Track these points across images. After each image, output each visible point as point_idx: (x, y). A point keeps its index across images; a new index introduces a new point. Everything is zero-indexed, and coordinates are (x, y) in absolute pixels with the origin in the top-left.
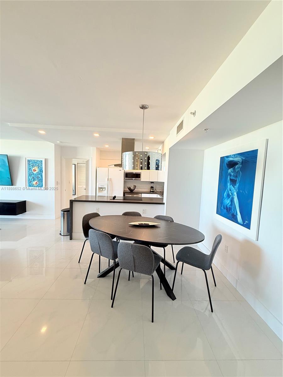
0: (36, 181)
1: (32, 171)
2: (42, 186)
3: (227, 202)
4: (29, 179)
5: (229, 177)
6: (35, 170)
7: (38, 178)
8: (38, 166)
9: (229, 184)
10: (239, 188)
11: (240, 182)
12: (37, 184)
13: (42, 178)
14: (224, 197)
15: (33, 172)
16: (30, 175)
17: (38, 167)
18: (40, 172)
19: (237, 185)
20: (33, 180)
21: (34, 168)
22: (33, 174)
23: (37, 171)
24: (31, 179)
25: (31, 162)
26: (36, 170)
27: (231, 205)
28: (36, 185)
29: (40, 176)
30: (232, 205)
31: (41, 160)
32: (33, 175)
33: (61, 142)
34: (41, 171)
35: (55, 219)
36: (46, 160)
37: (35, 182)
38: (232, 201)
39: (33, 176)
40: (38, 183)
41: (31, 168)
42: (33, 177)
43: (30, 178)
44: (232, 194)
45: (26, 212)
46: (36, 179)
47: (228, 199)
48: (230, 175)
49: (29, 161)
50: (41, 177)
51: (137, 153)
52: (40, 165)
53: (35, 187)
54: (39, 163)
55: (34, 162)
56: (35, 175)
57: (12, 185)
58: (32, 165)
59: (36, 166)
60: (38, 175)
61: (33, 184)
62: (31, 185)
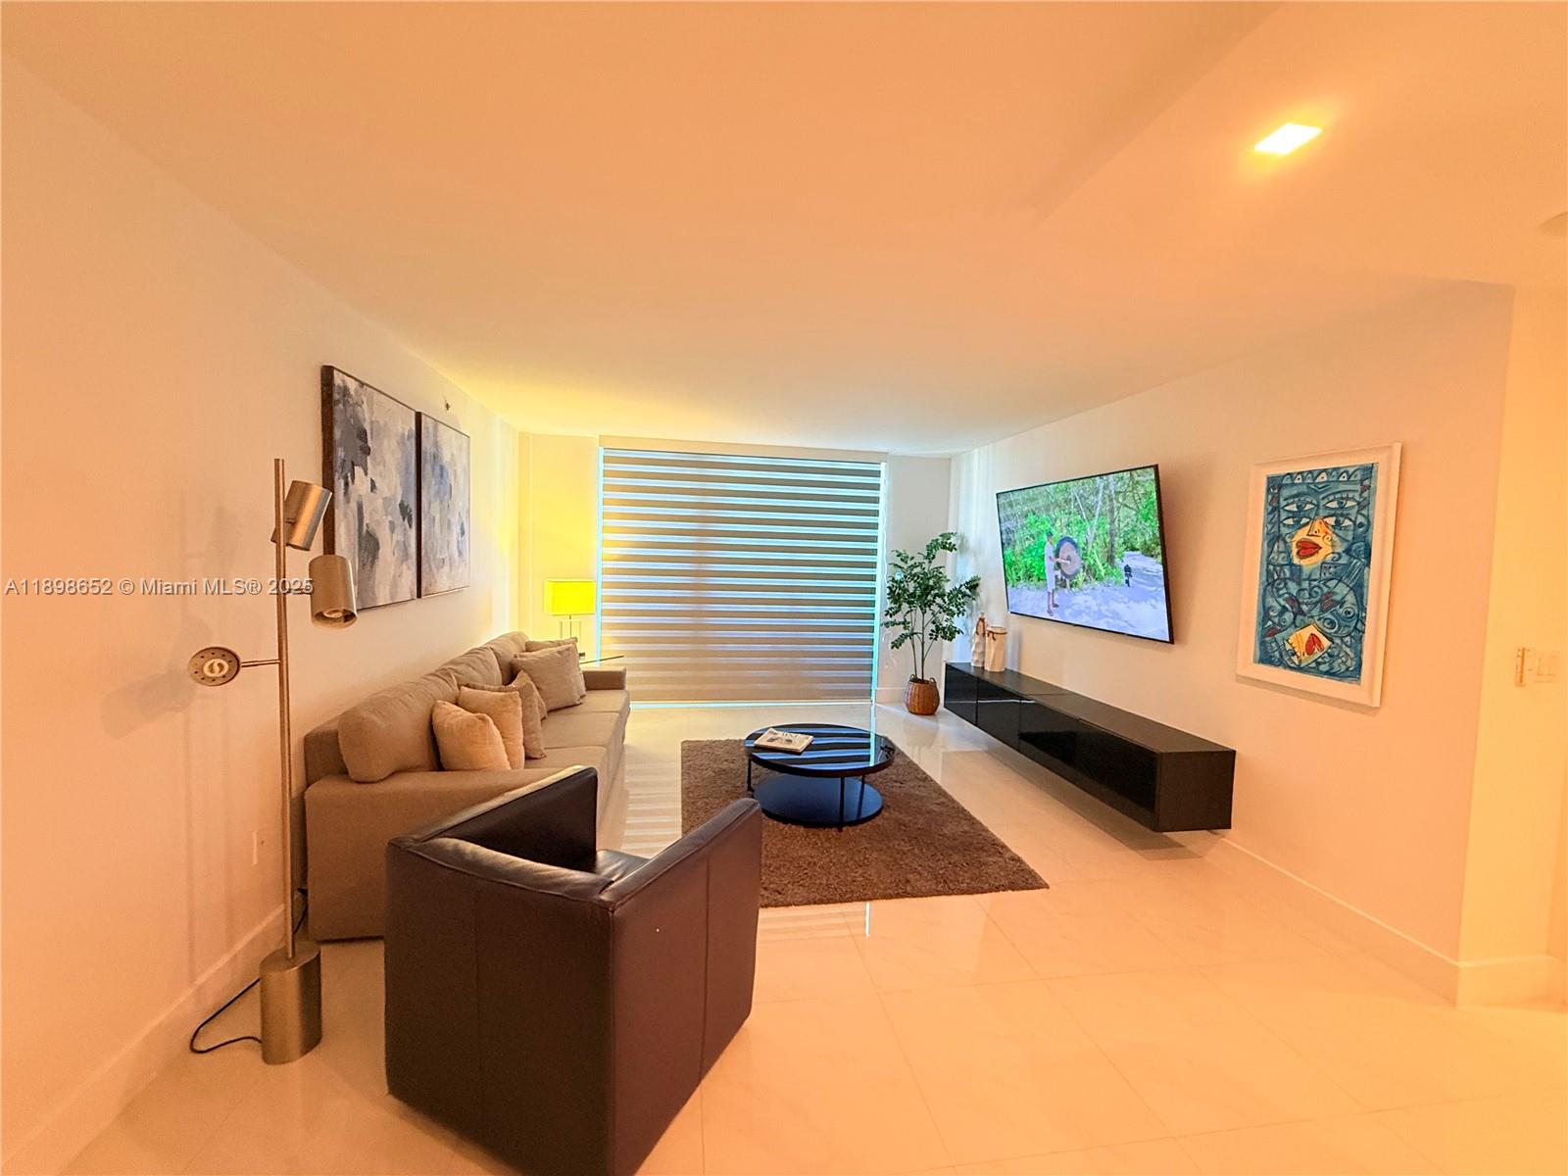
0: (1312, 630)
1: (1289, 553)
2: (1354, 673)
4: (1267, 611)
6: (1308, 549)
7: (1328, 602)
8: (1340, 514)
12: (1318, 654)
13: (1362, 609)
15: (1296, 561)
16: (1271, 582)
17: (1337, 522)
18: (1344, 560)
20: (1288, 617)
21: (1302, 534)
22: (1297, 573)
23: (1326, 553)
24: (1281, 615)
25: (1285, 493)
26: (1317, 547)
28: (1308, 661)
29: (1341, 590)
31: (1366, 461)
32: (1291, 584)
34: (1360, 549)
37: (1305, 634)
39: (1293, 588)
40: (1326, 643)
41: (1284, 531)
42: (1294, 600)
43: (1271, 601)
46: (1316, 612)
49: (1275, 485)
50: (1351, 599)
52: (1350, 504)
53: (1299, 669)
54: (1342, 487)
55: (1304, 489)
56: (1305, 585)
57: (1172, 641)
58: (1293, 508)
59: (1322, 513)
60: (1330, 584)
61: (1288, 647)
62: (1277, 654)
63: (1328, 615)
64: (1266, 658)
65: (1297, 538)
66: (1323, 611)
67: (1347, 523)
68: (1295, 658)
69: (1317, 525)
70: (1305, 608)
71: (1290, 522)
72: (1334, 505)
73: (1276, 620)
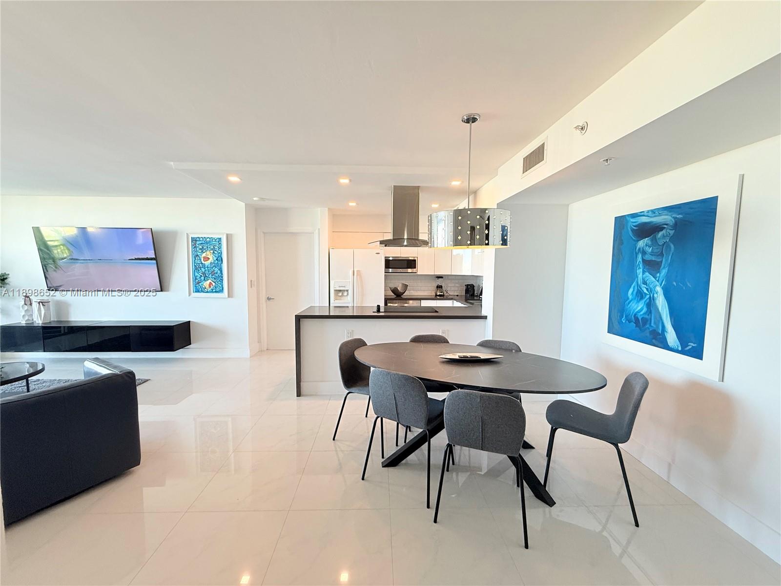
0: (210, 281)
1: (201, 260)
2: (222, 291)
3: (638, 307)
4: (196, 277)
5: (640, 256)
6: (207, 259)
7: (213, 273)
8: (214, 249)
9: (640, 271)
10: (668, 277)
11: (670, 265)
12: (212, 287)
13: (222, 274)
14: (628, 298)
15: (203, 262)
16: (197, 268)
17: (214, 252)
18: (216, 262)
19: (664, 272)
20: (202, 278)
21: (204, 255)
22: (204, 266)
23: (211, 260)
24: (200, 278)
25: (198, 243)
26: (209, 258)
27: (649, 312)
28: (210, 290)
29: (216, 270)
30: (651, 312)
31: (219, 237)
32: (202, 269)
33: (262, 199)
34: (220, 259)
35: (250, 357)
36: (229, 237)
37: (208, 282)
38: (651, 304)
40: (214, 284)
41: (199, 254)
42: (204, 273)
43: (196, 274)
44: (650, 290)
45: (190, 344)
46: (210, 276)
47: (638, 302)
48: (644, 253)
49: (194, 240)
50: (219, 272)
51: (469, 212)
52: (216, 247)
53: (207, 292)
54: (214, 243)
55: (204, 242)
56: (206, 269)
57: (162, 291)
58: (201, 247)
59: (209, 249)
60: (213, 268)
61: (203, 287)
62: (200, 289)
63: (213, 276)
64: (197, 291)
65: (203, 256)
66: (212, 275)
67: (216, 252)
68: (206, 289)
69: (208, 252)
70: (207, 275)
71: (200, 251)
72: (212, 247)
73: (199, 279)
